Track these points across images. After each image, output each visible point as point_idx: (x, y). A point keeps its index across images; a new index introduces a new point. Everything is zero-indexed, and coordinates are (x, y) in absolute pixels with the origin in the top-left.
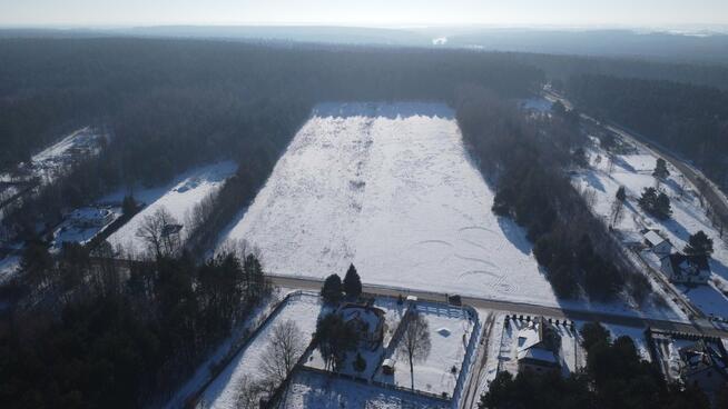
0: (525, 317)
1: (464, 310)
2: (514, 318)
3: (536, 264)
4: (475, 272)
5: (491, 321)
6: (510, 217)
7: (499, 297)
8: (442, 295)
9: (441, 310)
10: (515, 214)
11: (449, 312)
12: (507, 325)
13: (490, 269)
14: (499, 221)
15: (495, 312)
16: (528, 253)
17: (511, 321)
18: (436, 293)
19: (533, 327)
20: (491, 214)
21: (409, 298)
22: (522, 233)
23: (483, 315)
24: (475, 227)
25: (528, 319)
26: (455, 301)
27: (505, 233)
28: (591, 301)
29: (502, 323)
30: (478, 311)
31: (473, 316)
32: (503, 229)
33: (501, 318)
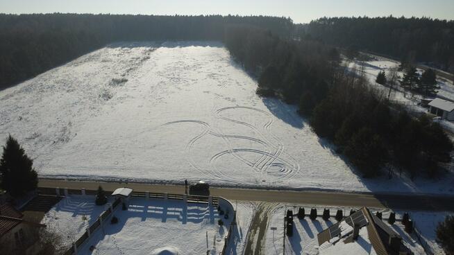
0: (333, 212)
1: (212, 207)
2: (301, 215)
3: (315, 138)
4: (236, 150)
5: (259, 224)
6: (276, 98)
7: (271, 181)
8: (178, 184)
9: (172, 211)
10: (281, 95)
11: (184, 213)
12: (290, 231)
13: (255, 146)
14: (264, 101)
15: (266, 205)
16: (301, 127)
17: (296, 220)
18: (170, 182)
19: (355, 237)
20: (256, 96)
21: (118, 191)
22: (291, 110)
23: (244, 213)
24: (238, 107)
25: (339, 217)
26: (200, 191)
27: (271, 110)
28: (412, 178)
29: (281, 226)
30: (236, 206)
31: (226, 216)
32: (269, 107)
33: (277, 218)
